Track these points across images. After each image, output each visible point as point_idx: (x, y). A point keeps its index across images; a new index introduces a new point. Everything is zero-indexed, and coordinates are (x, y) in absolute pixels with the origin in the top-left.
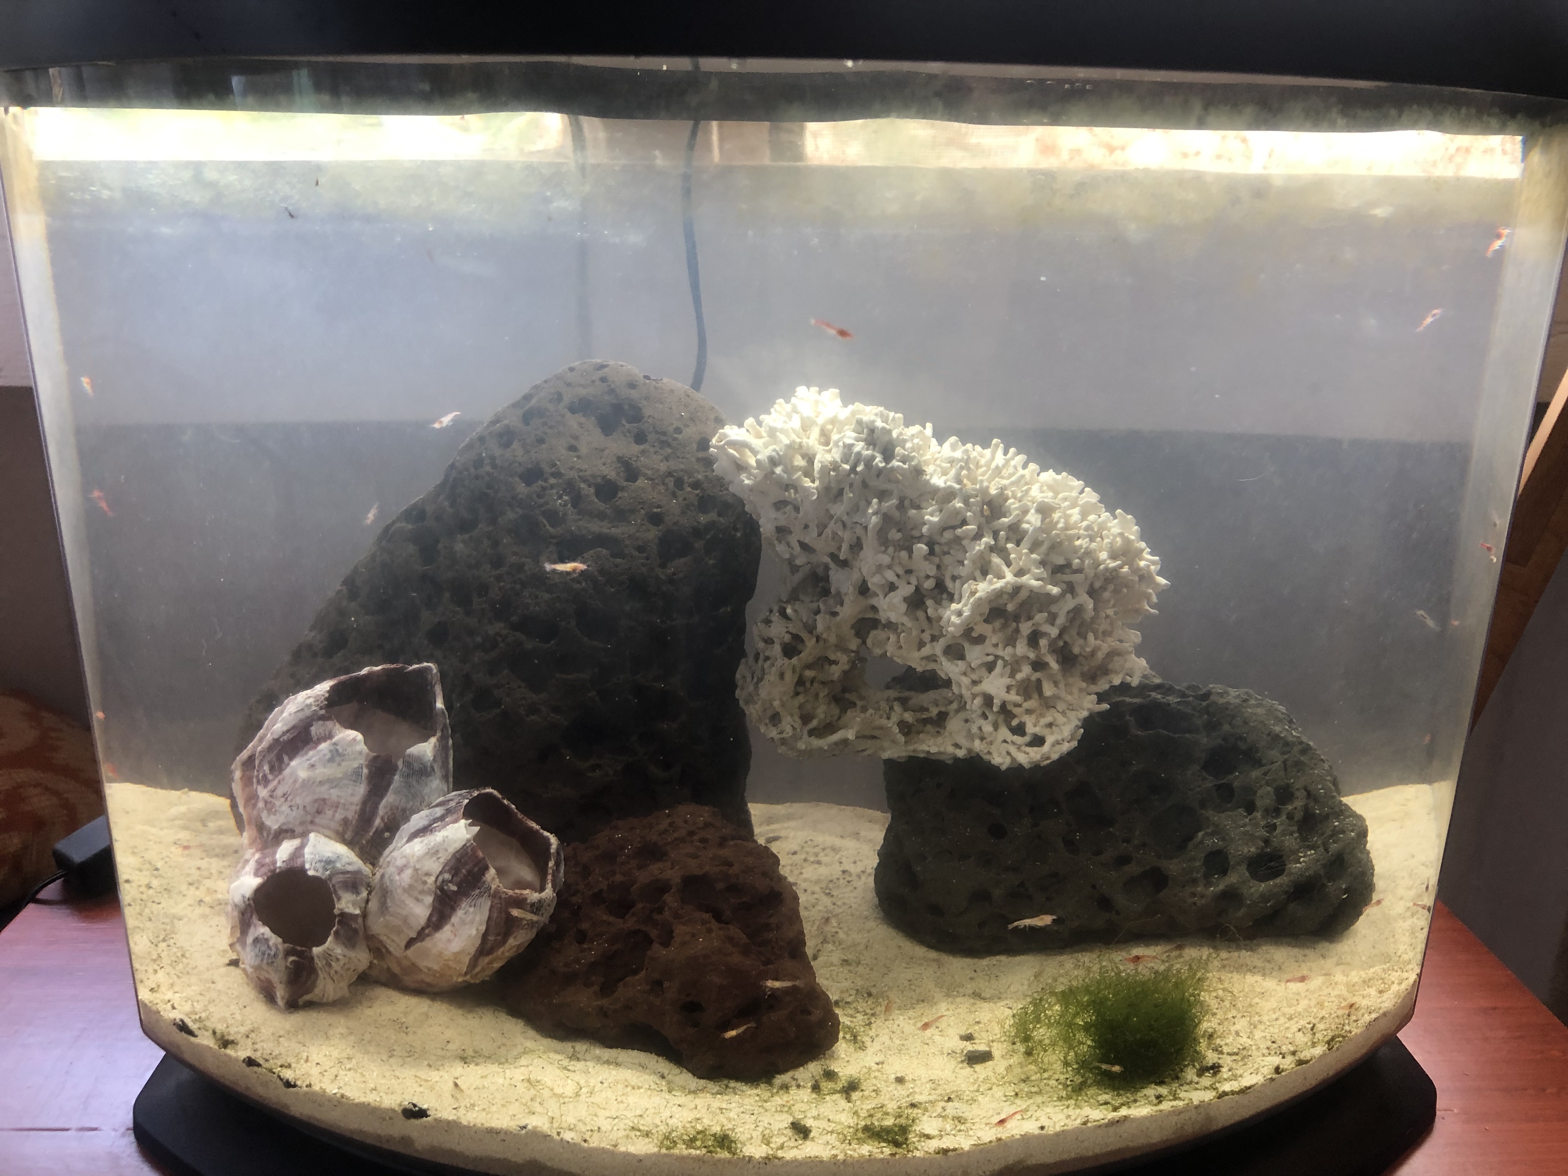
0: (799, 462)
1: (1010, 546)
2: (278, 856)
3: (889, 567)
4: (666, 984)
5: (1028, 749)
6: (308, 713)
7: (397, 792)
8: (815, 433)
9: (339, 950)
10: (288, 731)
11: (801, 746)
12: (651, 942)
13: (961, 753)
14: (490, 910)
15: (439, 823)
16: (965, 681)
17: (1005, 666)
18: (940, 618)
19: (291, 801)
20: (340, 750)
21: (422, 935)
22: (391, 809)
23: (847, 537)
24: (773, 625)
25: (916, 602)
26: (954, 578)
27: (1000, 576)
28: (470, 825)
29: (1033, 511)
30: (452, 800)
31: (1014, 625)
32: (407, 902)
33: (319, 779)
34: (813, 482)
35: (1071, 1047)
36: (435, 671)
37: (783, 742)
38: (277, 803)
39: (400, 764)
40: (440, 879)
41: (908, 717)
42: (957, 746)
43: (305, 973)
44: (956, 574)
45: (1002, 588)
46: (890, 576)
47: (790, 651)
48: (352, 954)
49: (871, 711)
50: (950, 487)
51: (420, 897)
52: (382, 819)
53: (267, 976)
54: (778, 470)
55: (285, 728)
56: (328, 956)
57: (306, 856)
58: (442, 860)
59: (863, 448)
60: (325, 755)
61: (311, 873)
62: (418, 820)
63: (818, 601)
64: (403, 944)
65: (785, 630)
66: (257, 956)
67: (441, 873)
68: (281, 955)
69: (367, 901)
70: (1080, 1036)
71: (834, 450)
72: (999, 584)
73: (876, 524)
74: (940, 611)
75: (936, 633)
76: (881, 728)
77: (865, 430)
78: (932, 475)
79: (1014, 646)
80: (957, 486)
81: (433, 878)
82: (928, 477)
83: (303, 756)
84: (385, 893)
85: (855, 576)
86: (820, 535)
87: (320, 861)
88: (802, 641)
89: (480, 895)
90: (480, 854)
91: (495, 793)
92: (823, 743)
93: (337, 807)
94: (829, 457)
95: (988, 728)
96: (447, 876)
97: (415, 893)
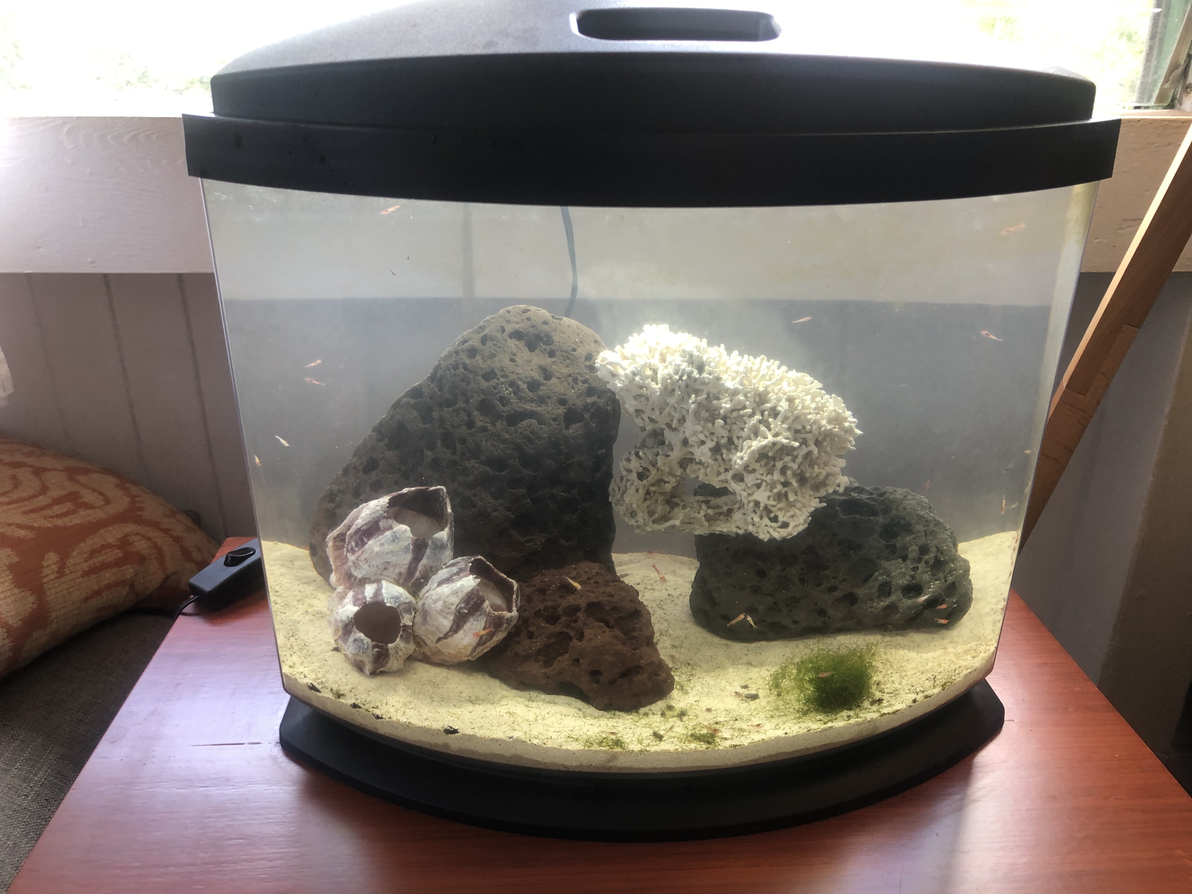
0: (649, 372)
1: (770, 420)
2: (366, 594)
3: (701, 432)
4: (581, 661)
5: (779, 530)
6: (378, 515)
7: (428, 558)
8: (657, 356)
9: (402, 645)
10: (365, 524)
11: (649, 529)
12: (571, 639)
13: (741, 532)
14: (486, 622)
15: (456, 576)
16: (745, 494)
17: (767, 486)
18: (730, 460)
19: (370, 563)
20: (398, 536)
21: (446, 636)
22: (425, 567)
23: (677, 416)
24: (632, 462)
25: (716, 450)
26: (738, 438)
27: (765, 437)
28: (475, 578)
29: (784, 400)
30: (459, 562)
31: (773, 462)
32: (439, 618)
33: (386, 551)
34: (657, 384)
35: (802, 692)
36: (445, 490)
37: (638, 527)
38: (361, 564)
39: (430, 542)
40: (459, 606)
41: (711, 512)
42: (738, 527)
43: (383, 657)
44: (740, 435)
45: (766, 444)
46: (702, 437)
47: (641, 476)
48: (408, 646)
49: (689, 509)
50: (737, 388)
51: (446, 616)
52: (420, 572)
53: (361, 658)
54: (637, 378)
55: (364, 523)
56: (397, 648)
57: (384, 595)
58: (460, 597)
59: (686, 367)
60: (389, 538)
61: (388, 605)
62: (443, 573)
63: (658, 448)
64: (435, 641)
65: (640, 465)
66: (356, 648)
67: (459, 603)
68: (370, 648)
69: (414, 617)
70: (807, 685)
71: (669, 367)
72: (764, 442)
73: (694, 409)
74: (731, 456)
75: (728, 467)
76: (694, 518)
77: (687, 356)
78: (726, 381)
79: (772, 475)
80: (741, 387)
81: (454, 607)
82: (724, 382)
83: (375, 538)
84: (425, 614)
85: (681, 436)
86: (661, 413)
87: (392, 598)
88: (649, 471)
89: (481, 615)
90: (481, 594)
91: (483, 558)
92: (662, 527)
93: (396, 566)
94: (666, 372)
95: (757, 519)
96: (463, 605)
97: (444, 614)
